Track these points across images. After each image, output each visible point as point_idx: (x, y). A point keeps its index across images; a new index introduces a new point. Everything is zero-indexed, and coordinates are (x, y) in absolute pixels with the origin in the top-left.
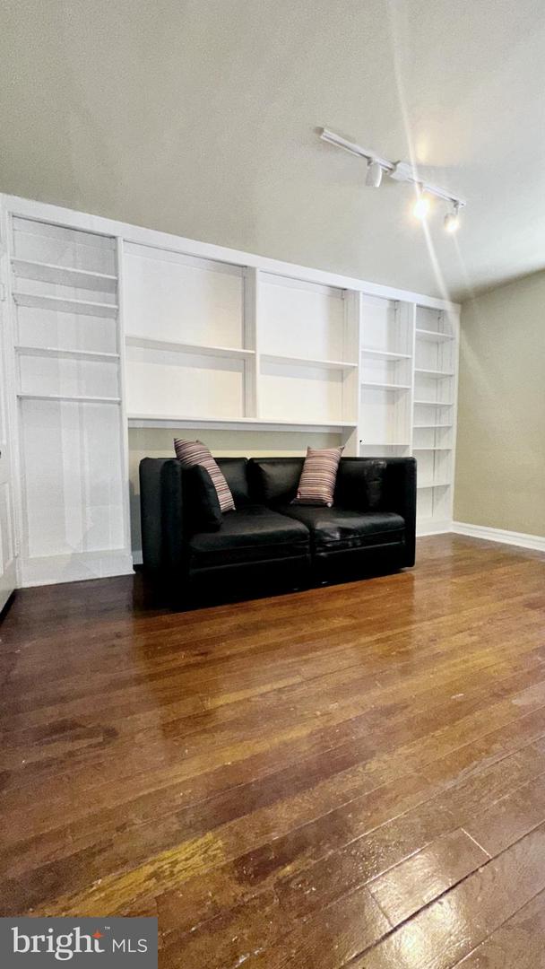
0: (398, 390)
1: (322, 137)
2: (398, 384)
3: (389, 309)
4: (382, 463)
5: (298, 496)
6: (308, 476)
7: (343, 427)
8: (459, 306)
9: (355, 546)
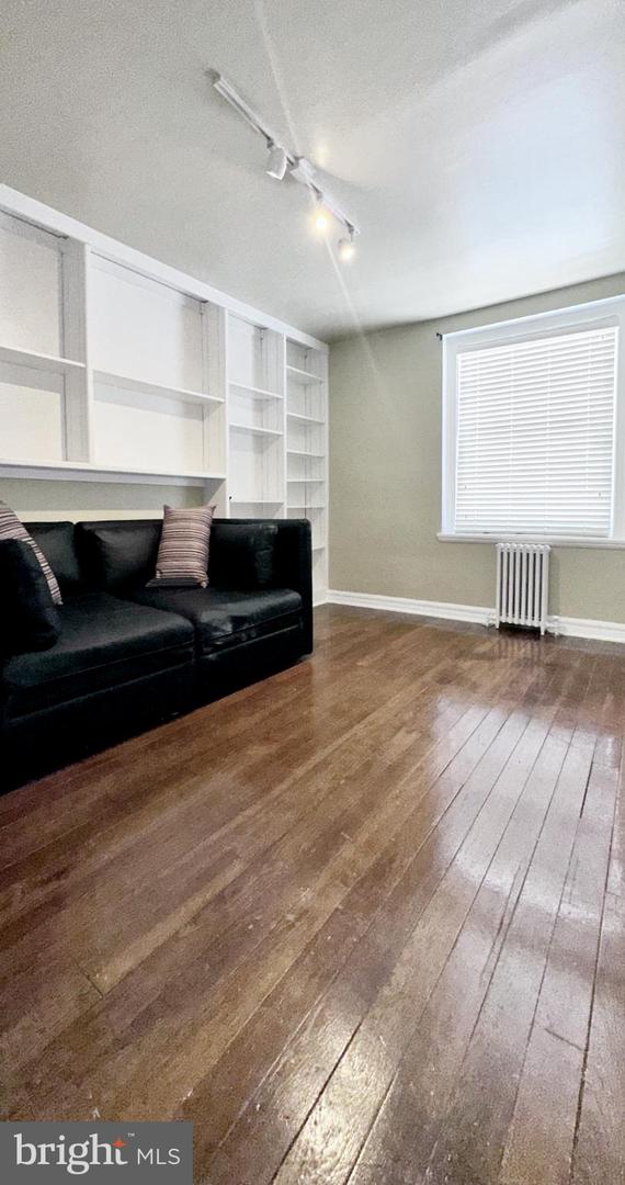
0: (269, 435)
1: (216, 85)
2: (268, 428)
3: (255, 337)
4: (272, 527)
5: (158, 575)
6: (168, 545)
7: (205, 479)
8: (326, 346)
9: (250, 638)
